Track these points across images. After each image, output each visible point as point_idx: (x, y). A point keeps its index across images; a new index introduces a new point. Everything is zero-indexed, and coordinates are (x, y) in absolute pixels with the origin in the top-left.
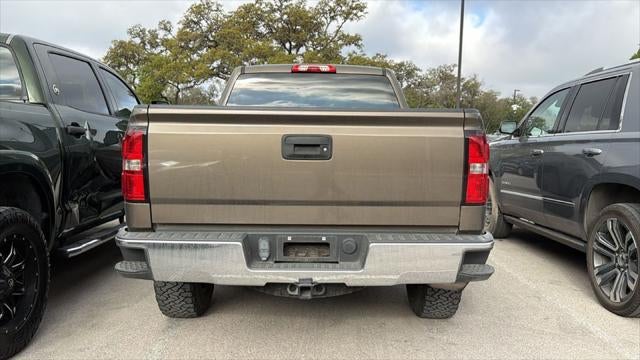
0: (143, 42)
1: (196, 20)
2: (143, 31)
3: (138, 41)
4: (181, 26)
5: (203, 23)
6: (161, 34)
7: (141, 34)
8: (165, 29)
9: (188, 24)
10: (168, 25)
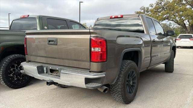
0: (144, 11)
1: (160, 2)
2: (144, 8)
3: (142, 11)
4: (155, 5)
5: (163, 3)
6: (150, 8)
7: (144, 9)
8: (151, 6)
9: (157, 4)
10: (152, 5)
